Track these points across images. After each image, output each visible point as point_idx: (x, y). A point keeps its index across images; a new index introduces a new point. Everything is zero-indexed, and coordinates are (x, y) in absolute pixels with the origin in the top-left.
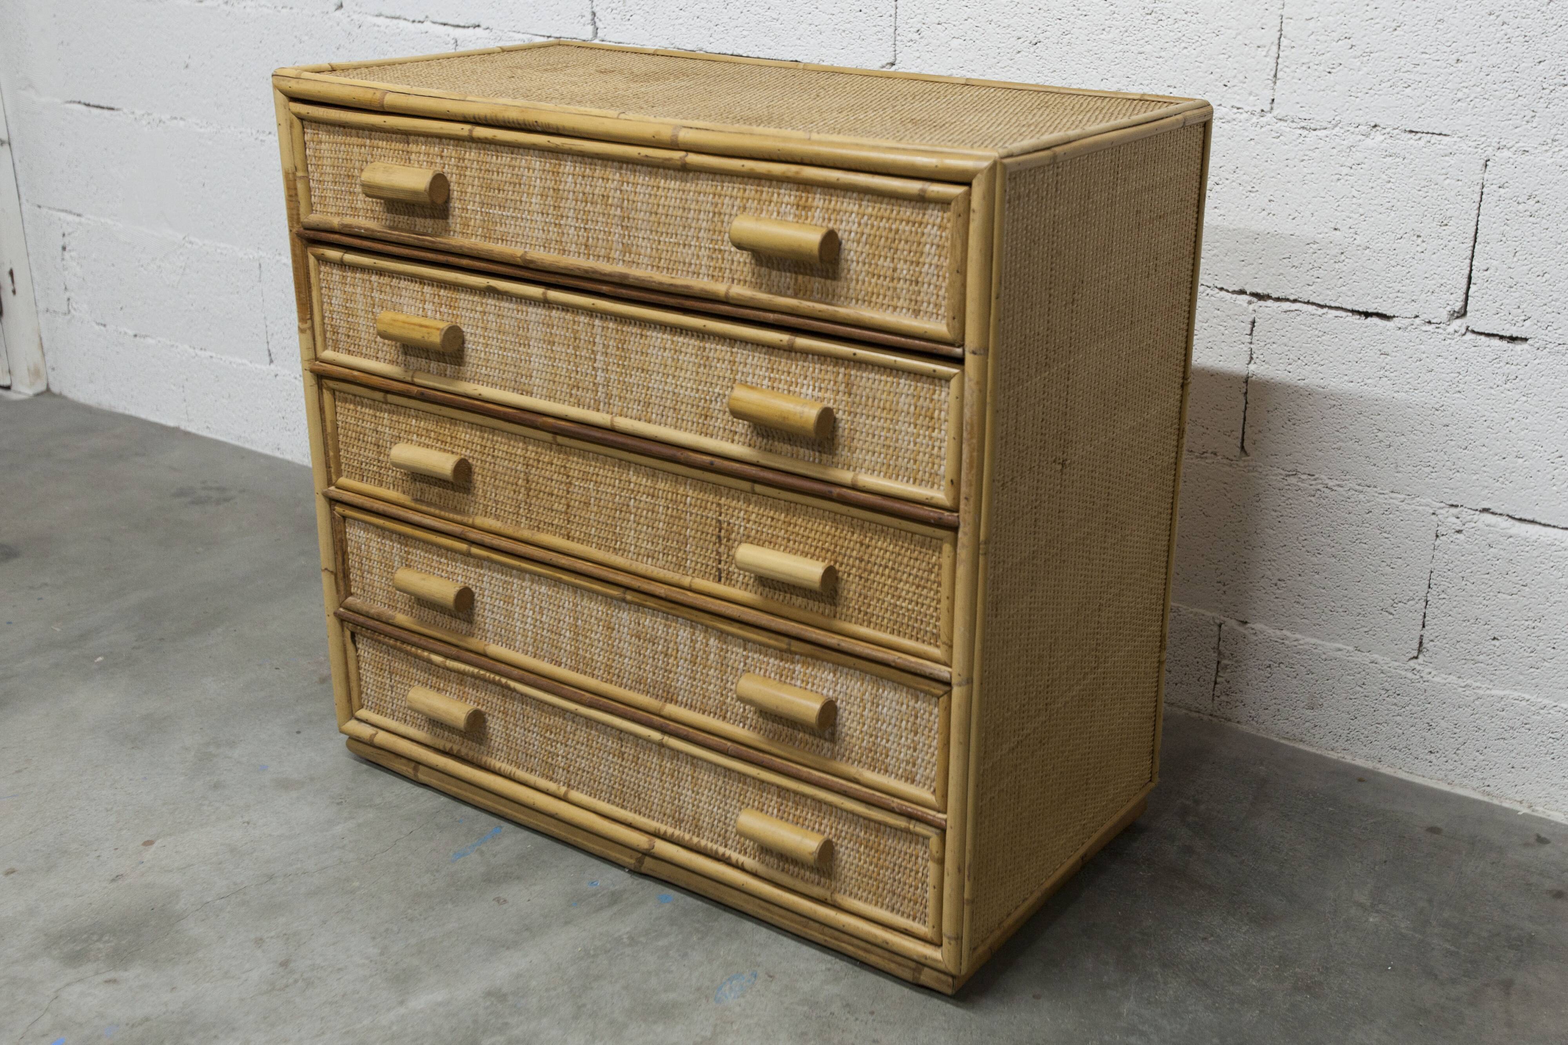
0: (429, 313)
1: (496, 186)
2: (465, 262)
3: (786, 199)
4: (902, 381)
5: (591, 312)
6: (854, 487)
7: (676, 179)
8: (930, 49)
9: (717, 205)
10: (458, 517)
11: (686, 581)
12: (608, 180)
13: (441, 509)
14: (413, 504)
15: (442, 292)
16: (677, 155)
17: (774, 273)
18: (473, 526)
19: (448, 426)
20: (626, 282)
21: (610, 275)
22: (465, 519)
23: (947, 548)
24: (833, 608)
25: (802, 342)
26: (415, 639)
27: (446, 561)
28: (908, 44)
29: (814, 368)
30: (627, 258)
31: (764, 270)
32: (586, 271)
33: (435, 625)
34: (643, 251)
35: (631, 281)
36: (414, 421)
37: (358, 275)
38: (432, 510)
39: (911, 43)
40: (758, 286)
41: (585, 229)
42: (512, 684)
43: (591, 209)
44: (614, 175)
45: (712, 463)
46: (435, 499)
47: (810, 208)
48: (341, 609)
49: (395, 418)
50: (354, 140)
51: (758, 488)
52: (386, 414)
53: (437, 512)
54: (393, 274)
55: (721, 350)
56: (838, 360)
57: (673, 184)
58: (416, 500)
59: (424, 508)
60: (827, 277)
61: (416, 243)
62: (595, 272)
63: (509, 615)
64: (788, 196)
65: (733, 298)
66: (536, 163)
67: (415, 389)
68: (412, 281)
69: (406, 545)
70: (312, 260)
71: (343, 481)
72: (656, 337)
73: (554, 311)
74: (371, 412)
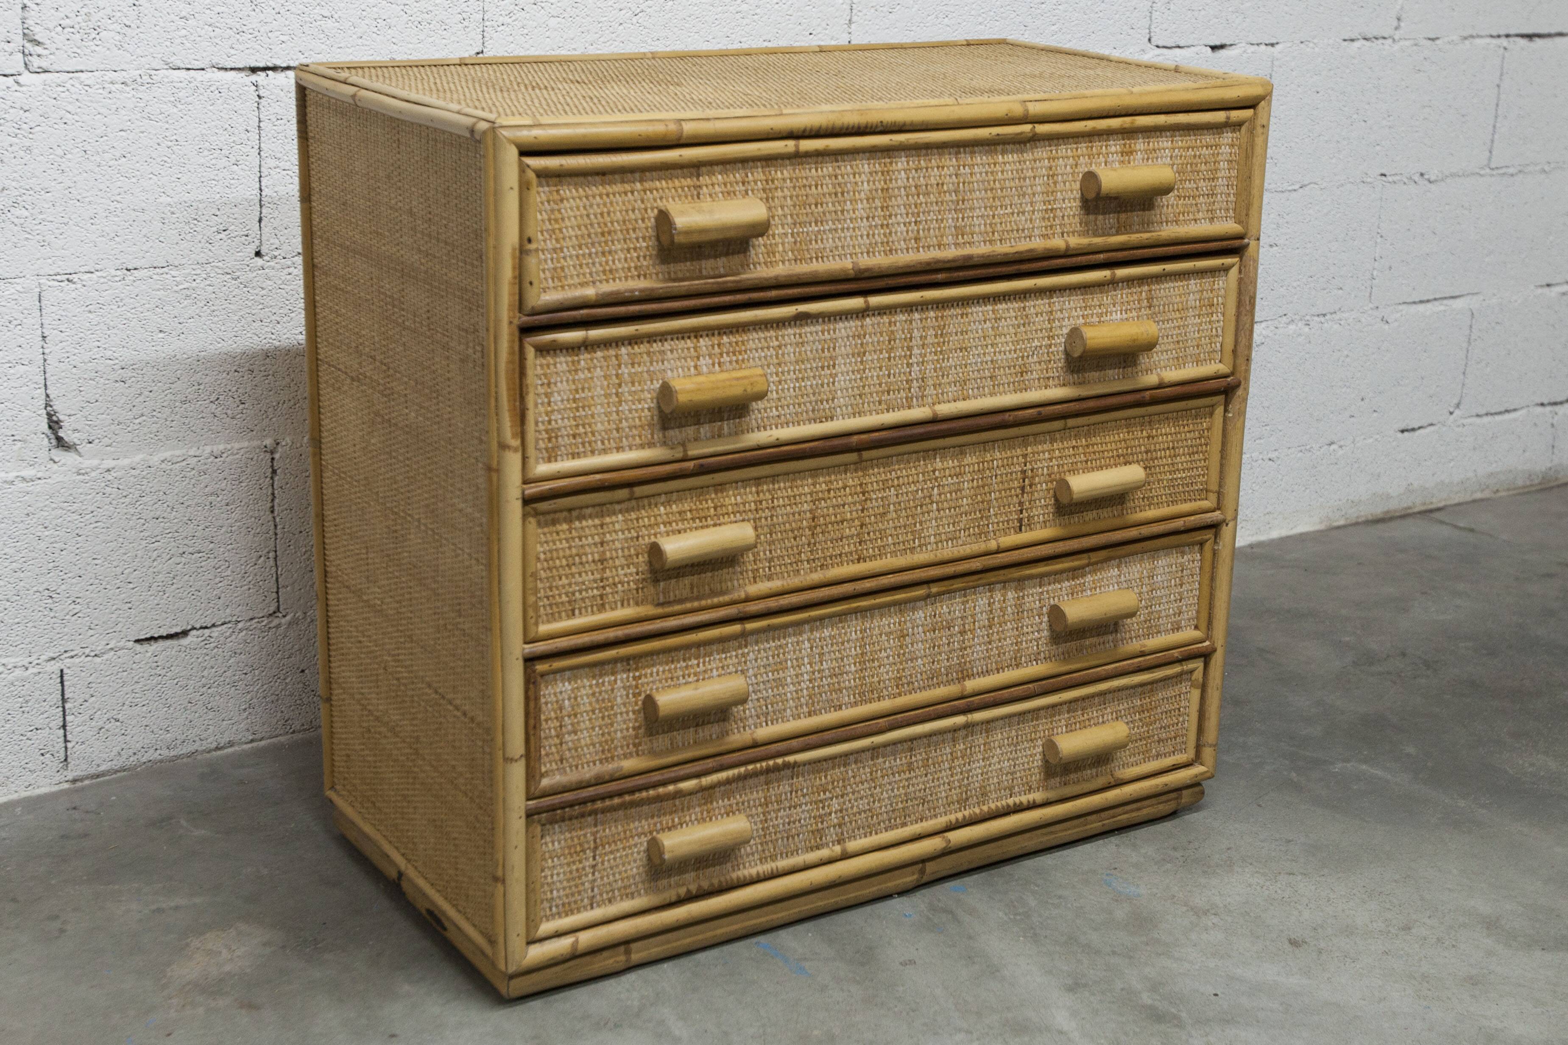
0: (705, 369)
1: (813, 201)
2: (773, 294)
3: (1113, 149)
4: (1192, 282)
5: (909, 307)
6: (1161, 386)
7: (1012, 152)
8: (526, 31)
9: (1051, 168)
10: (722, 599)
11: (993, 545)
12: (943, 168)
13: (698, 598)
14: (660, 611)
15: (725, 339)
16: (1027, 128)
17: (1100, 217)
18: (747, 600)
19: (713, 496)
20: (971, 263)
21: (954, 260)
22: (735, 596)
23: (1220, 410)
24: (1119, 507)
25: (1122, 272)
26: (656, 777)
27: (696, 662)
28: (499, 29)
29: (1122, 295)
30: (960, 240)
31: (1092, 217)
32: (928, 264)
33: (673, 749)
34: (977, 229)
35: (976, 261)
36: (662, 508)
37: (599, 354)
38: (688, 605)
39: (502, 28)
40: (1085, 234)
41: (916, 222)
42: (791, 759)
43: (923, 200)
44: (950, 161)
45: (1040, 413)
46: (686, 593)
47: (1131, 153)
48: (530, 803)
49: (633, 515)
50: (618, 188)
51: (1071, 422)
52: (620, 517)
53: (696, 604)
54: (651, 338)
55: (1041, 304)
56: (1142, 280)
57: (1009, 158)
58: (659, 605)
59: (677, 608)
60: (1144, 210)
61: (715, 288)
62: (938, 261)
63: (780, 683)
64: (1115, 146)
65: (1074, 249)
66: (865, 166)
67: (690, 465)
68: (683, 338)
69: (637, 669)
70: (530, 352)
71: (544, 628)
72: (978, 311)
73: (868, 319)
74: (597, 521)
